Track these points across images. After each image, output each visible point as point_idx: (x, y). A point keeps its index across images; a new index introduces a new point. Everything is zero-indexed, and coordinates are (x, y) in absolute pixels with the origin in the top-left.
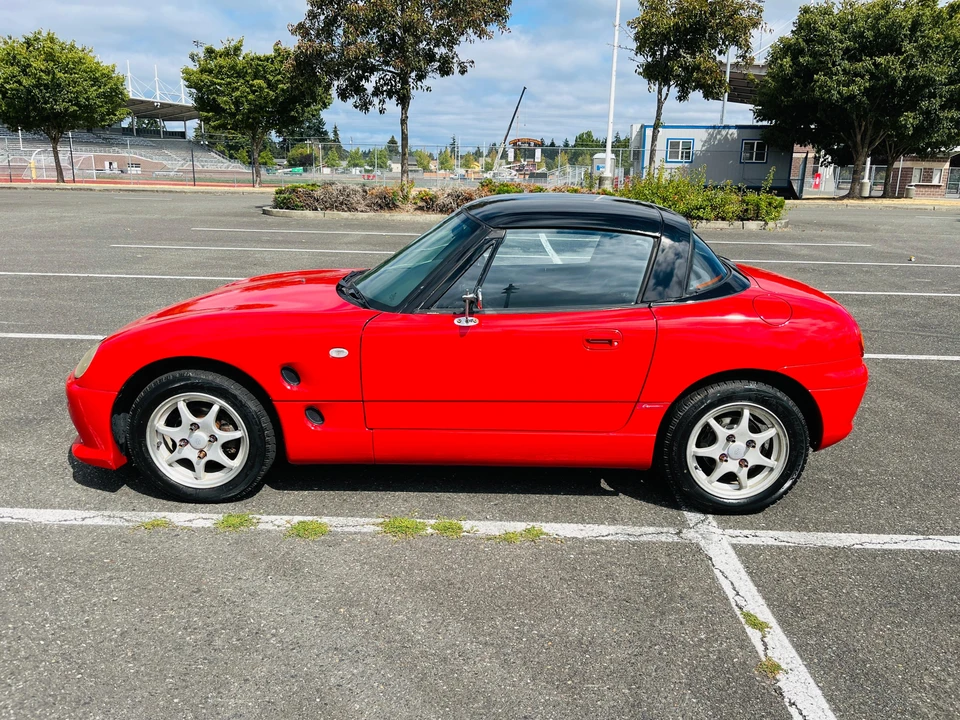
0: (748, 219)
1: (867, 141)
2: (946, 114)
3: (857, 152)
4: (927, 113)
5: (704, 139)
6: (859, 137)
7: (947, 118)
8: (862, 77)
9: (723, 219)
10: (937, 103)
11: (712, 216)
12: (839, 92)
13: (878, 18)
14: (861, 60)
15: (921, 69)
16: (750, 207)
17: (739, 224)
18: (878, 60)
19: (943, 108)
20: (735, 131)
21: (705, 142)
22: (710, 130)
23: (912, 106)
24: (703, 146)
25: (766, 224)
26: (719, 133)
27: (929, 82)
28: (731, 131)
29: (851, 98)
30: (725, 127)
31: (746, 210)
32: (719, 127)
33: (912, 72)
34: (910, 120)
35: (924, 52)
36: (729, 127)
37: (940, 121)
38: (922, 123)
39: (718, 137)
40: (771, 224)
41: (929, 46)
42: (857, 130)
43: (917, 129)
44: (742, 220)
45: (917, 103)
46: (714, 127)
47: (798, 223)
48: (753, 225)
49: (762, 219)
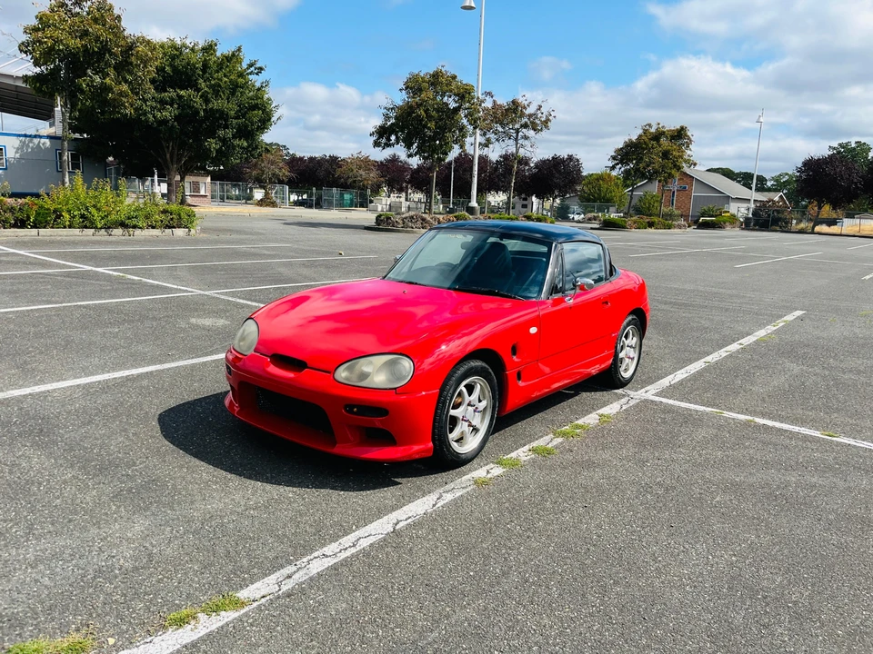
0: (174, 227)
1: (175, 159)
2: (237, 142)
3: (168, 168)
4: (224, 140)
5: (17, 146)
6: (168, 156)
7: (239, 145)
8: (172, 106)
9: (153, 228)
10: (229, 133)
11: (145, 225)
12: (154, 117)
13: (173, 58)
14: (166, 91)
15: (216, 104)
16: (174, 216)
17: (168, 231)
18: (182, 93)
19: (234, 137)
20: (48, 142)
21: (18, 149)
22: (23, 139)
23: (212, 134)
24: (16, 152)
25: (190, 231)
26: (31, 142)
27: (222, 115)
28: (43, 140)
29: (164, 122)
30: (36, 136)
31: (172, 219)
32: (30, 136)
33: (210, 105)
34: (213, 144)
35: (216, 90)
36: (40, 137)
37: (234, 147)
38: (221, 148)
39: (31, 145)
40: (193, 231)
41: (219, 86)
42: (166, 150)
43: (218, 151)
44: (170, 227)
45: (215, 133)
46: (25, 136)
47: (204, 230)
48: (180, 232)
49: (186, 227)
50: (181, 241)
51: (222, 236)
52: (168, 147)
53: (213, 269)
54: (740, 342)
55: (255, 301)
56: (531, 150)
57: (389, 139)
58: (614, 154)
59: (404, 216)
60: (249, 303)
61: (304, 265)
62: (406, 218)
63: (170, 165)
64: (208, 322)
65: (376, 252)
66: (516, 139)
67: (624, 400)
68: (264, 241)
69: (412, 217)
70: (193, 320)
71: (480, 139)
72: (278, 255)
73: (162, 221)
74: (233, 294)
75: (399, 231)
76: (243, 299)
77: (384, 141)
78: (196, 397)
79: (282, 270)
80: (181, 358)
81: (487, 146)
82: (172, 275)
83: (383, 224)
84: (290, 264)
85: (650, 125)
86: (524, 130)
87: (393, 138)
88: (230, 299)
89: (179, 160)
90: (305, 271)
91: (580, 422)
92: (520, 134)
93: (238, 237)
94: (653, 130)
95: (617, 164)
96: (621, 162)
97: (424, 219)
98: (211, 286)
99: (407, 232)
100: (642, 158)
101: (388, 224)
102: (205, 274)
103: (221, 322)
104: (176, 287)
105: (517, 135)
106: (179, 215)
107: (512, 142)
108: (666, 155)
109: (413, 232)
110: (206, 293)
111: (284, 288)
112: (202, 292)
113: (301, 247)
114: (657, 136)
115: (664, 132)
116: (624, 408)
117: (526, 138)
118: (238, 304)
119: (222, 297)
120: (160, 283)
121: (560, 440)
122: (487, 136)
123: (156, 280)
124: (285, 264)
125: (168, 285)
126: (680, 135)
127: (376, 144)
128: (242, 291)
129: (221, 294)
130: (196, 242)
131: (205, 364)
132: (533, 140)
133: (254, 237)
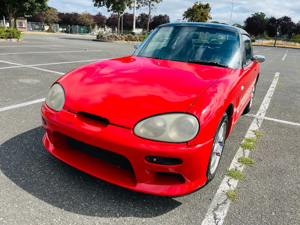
0: (11, 38)
1: (11, 11)
2: (36, 4)
3: (9, 15)
6: (8, 10)
7: (37, 6)
9: (2, 38)
16: (11, 33)
17: (9, 40)
19: (36, 2)
23: (26, 1)
25: (18, 39)
31: (10, 34)
34: (27, 5)
37: (36, 6)
38: (30, 6)
40: (20, 40)
42: (7, 7)
43: (29, 8)
44: (9, 38)
47: (24, 40)
48: (14, 40)
49: (17, 38)
50: (15, 44)
51: (33, 42)
52: (8, 7)
53: (30, 55)
54: (271, 86)
55: (52, 70)
56: (155, 10)
57: (100, 3)
58: (184, 14)
59: (108, 35)
60: (49, 71)
61: (71, 54)
62: (109, 36)
63: (9, 14)
64: (28, 81)
65: (100, 49)
66: (150, 6)
67: (255, 120)
68: (51, 44)
69: (111, 36)
70: (21, 80)
71: (136, 5)
72: (59, 50)
73: (6, 35)
74: (41, 67)
75: (106, 41)
76: (46, 69)
77: (98, 4)
78: (23, 132)
79: (62, 56)
80: (13, 103)
81: (138, 8)
82: (10, 58)
83: (100, 38)
84: (65, 53)
85: (197, 2)
86: (152, 2)
87: (102, 2)
88: (39, 69)
89: (13, 12)
90: (73, 57)
91: (247, 136)
92: (151, 3)
93: (40, 42)
94: (198, 4)
95: (185, 18)
96: (187, 17)
97: (116, 37)
98: (29, 63)
99: (109, 42)
100: (194, 15)
101: (102, 38)
102: (27, 57)
103: (36, 81)
104: (11, 63)
105: (150, 4)
106: (13, 33)
107: (148, 7)
108: (202, 14)
109: (112, 42)
110: (27, 66)
111: (65, 64)
112: (25, 66)
113: (68, 47)
114: (200, 7)
115: (202, 5)
116: (260, 126)
117: (153, 5)
118: (44, 71)
119: (35, 68)
120: (4, 62)
121: (247, 152)
122: (139, 4)
123: (2, 60)
124: (63, 54)
125: (8, 63)
126: (207, 6)
127: (95, 5)
128: (45, 65)
129: (35, 66)
130: (22, 44)
131: (28, 106)
132: (156, 6)
133: (47, 43)
